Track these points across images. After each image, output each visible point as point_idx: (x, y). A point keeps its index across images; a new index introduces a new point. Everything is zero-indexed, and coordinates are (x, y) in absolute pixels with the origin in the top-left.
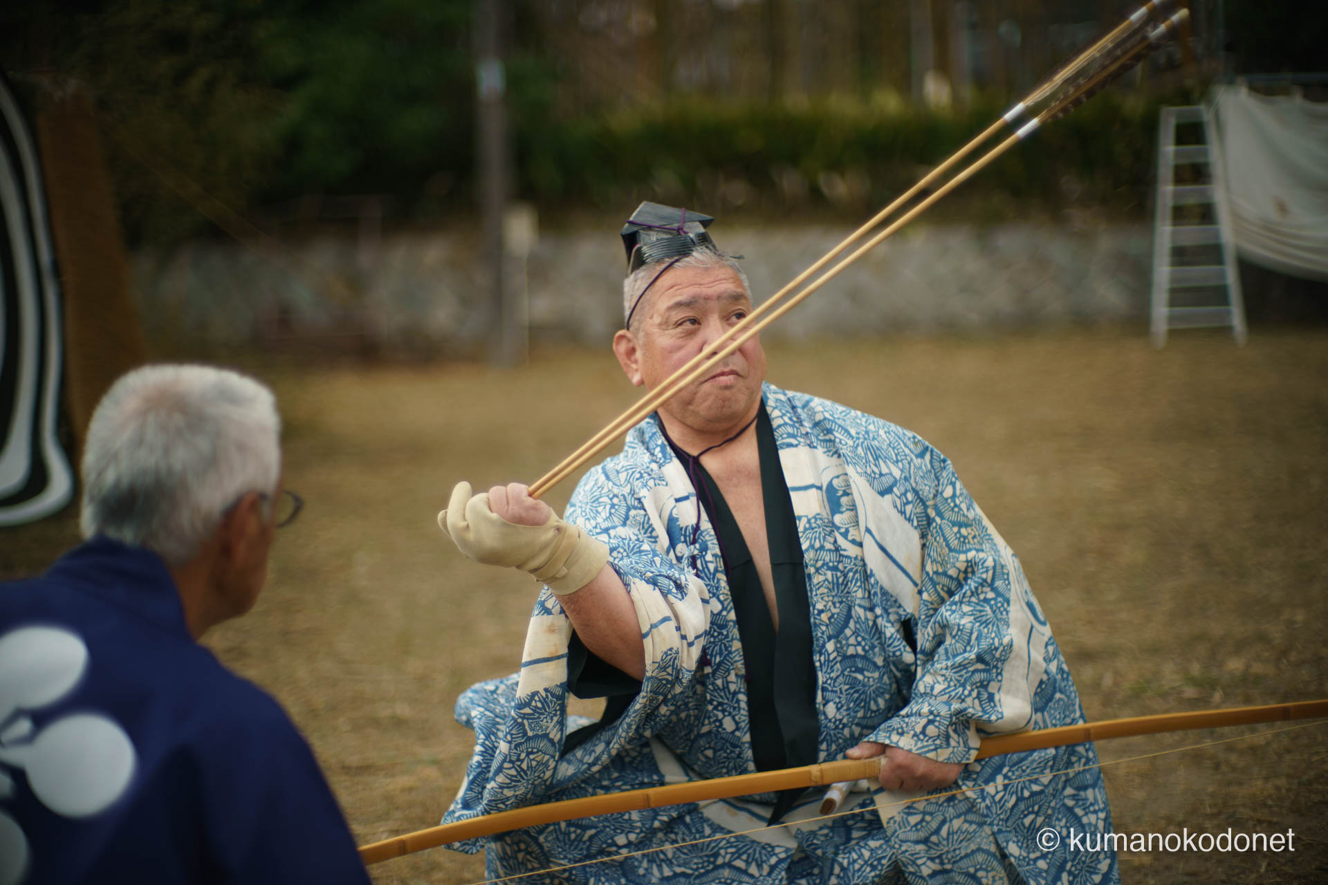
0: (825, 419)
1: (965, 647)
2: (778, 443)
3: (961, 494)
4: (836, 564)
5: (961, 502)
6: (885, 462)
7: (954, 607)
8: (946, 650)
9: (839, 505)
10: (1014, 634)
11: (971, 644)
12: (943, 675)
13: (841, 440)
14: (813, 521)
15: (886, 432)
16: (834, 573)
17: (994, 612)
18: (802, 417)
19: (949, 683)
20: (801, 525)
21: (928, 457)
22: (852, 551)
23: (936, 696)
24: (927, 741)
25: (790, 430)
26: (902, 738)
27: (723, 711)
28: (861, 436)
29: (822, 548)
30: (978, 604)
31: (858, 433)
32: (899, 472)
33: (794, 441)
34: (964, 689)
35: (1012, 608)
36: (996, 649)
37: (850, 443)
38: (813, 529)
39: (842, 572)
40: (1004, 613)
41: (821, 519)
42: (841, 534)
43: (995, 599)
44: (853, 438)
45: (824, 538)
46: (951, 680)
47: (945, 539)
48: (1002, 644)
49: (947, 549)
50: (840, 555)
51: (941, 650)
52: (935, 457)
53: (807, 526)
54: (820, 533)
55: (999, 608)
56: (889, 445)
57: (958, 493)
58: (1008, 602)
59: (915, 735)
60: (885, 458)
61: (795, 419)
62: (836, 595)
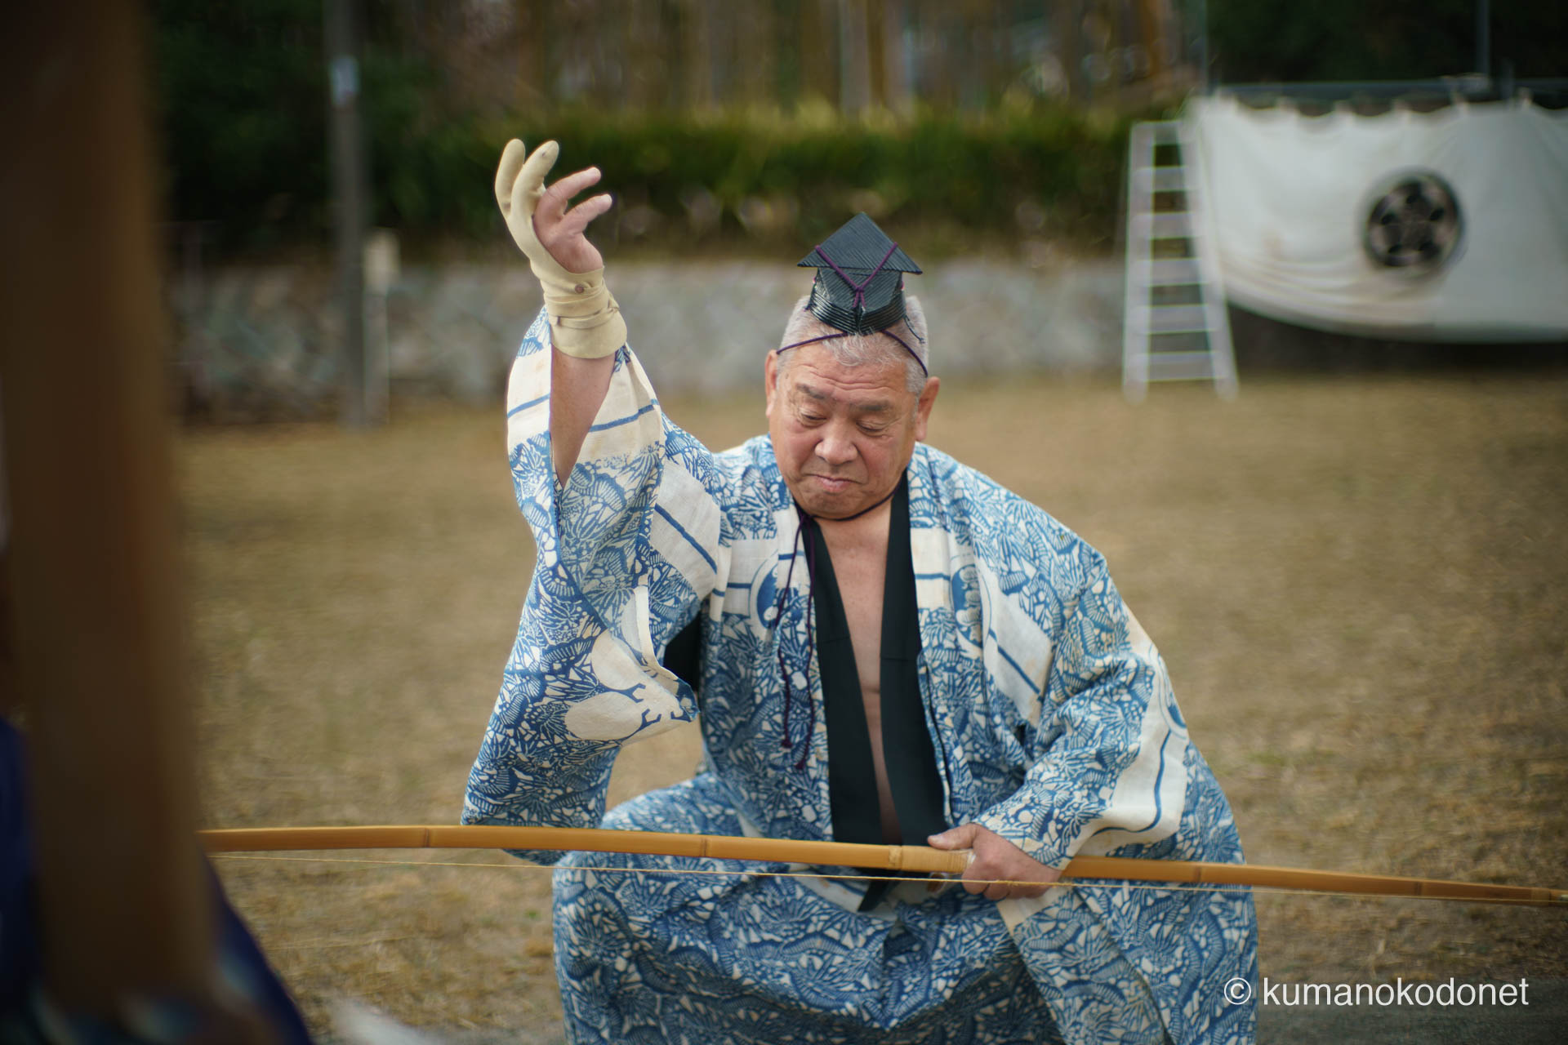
0: (964, 498)
1: (1087, 741)
2: (912, 519)
3: (1111, 594)
4: (954, 664)
5: (1109, 602)
6: (1018, 559)
7: (1082, 702)
8: (1066, 742)
9: (963, 600)
10: (1143, 740)
11: (1095, 738)
12: (1056, 765)
13: (976, 526)
14: (934, 615)
15: (1027, 524)
16: (951, 674)
17: (1125, 715)
18: (940, 491)
19: (1060, 773)
20: (923, 619)
21: (1076, 551)
22: (971, 651)
23: (1042, 783)
24: (1017, 826)
25: (927, 506)
26: (993, 819)
27: (803, 798)
28: (998, 527)
29: (940, 646)
30: (1109, 705)
31: (996, 523)
32: (1034, 570)
33: (928, 521)
34: (1075, 783)
35: (1147, 715)
36: (1119, 753)
37: (986, 531)
38: (933, 624)
39: (959, 674)
40: (1137, 718)
41: (944, 614)
42: (963, 633)
43: (1130, 702)
44: (989, 527)
45: (944, 636)
46: (1064, 771)
47: (1083, 639)
48: (1126, 750)
49: (1082, 650)
50: (960, 656)
51: (1060, 741)
52: (1084, 551)
53: (928, 620)
54: (940, 630)
55: (1132, 712)
56: (1028, 540)
57: (1108, 591)
58: (1145, 707)
59: (1006, 817)
60: (1021, 555)
61: (933, 493)
62: (951, 698)
